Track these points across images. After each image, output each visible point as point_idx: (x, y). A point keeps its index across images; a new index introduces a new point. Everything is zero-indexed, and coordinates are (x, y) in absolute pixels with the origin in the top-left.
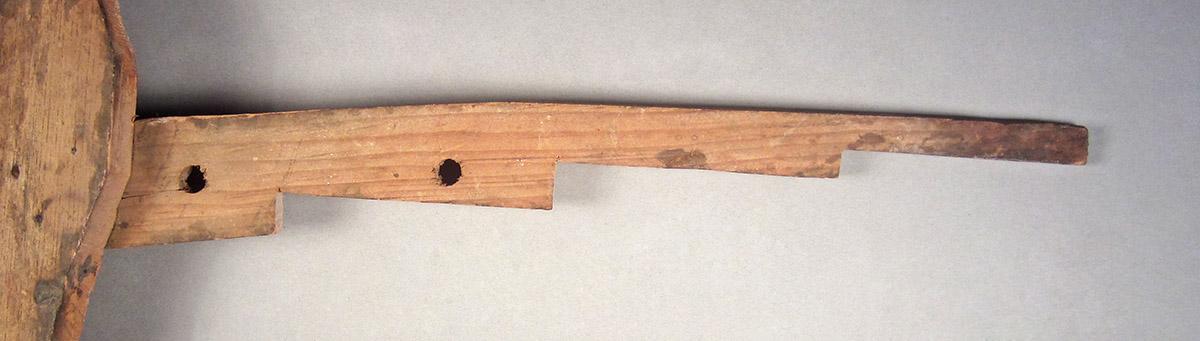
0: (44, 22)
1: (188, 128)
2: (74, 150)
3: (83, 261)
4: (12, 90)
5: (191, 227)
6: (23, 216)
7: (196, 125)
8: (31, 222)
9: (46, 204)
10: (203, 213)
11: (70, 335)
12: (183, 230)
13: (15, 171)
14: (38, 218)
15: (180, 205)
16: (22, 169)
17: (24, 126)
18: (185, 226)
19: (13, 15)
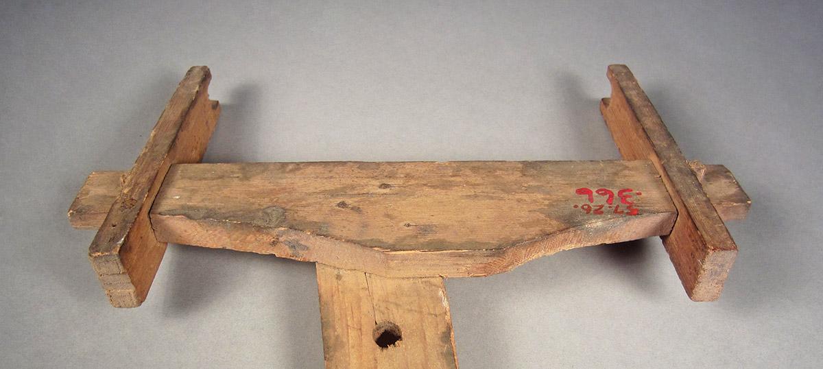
0: (524, 196)
1: (440, 326)
2: (409, 225)
3: (302, 243)
4: (458, 179)
5: (337, 337)
6: (345, 195)
7: (443, 333)
8: (339, 201)
9: (356, 209)
10: (353, 347)
11: (235, 240)
12: (335, 331)
13: (385, 186)
14: (343, 205)
15: (361, 325)
16: (387, 191)
17: (426, 189)
18: (339, 331)
19: (524, 175)
